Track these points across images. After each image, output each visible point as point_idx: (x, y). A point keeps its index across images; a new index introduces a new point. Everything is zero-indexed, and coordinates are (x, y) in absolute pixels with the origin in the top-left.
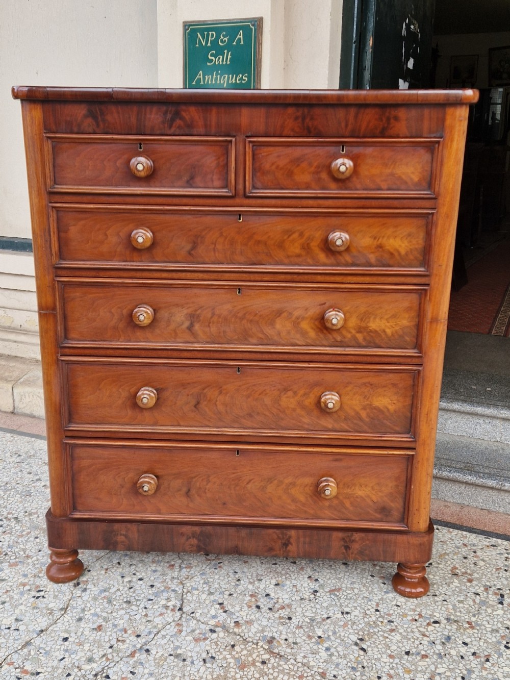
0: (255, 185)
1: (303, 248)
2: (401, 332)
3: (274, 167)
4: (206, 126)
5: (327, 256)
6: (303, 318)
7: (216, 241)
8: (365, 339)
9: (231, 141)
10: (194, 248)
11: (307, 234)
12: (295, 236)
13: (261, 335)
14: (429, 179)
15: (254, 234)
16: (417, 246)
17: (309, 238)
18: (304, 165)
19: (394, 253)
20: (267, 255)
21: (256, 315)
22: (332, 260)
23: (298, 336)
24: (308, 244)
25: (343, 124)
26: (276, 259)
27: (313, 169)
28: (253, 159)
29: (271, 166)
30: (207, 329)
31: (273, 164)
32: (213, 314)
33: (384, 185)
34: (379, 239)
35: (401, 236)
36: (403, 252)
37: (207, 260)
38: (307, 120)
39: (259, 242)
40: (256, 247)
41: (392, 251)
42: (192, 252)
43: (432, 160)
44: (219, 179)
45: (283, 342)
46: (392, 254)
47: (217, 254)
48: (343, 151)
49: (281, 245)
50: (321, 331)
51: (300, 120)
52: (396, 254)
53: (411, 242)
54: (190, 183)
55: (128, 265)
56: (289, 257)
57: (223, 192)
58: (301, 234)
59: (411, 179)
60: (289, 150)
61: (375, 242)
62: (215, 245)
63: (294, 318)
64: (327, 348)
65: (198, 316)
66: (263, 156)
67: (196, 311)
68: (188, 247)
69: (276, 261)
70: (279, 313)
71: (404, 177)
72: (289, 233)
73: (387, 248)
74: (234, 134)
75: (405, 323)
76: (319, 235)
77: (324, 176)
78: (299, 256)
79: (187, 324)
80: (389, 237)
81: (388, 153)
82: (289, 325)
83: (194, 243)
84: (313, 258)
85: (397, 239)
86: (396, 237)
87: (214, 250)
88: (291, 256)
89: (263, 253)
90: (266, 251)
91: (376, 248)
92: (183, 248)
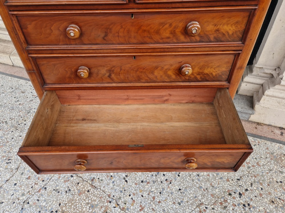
1: (171, 33)
2: (220, 74)
5: (185, 37)
6: (169, 70)
7: (119, 31)
8: (201, 78)
10: (106, 36)
11: (174, 25)
12: (167, 26)
13: (147, 78)
15: (142, 26)
16: (240, 29)
17: (175, 27)
19: (225, 34)
20: (150, 38)
21: (144, 69)
22: (188, 40)
23: (166, 78)
24: (174, 30)
26: (155, 40)
30: (119, 77)
32: (121, 69)
34: (218, 26)
35: (232, 23)
36: (231, 33)
37: (114, 42)
39: (145, 31)
40: (143, 34)
41: (224, 32)
42: (105, 38)
45: (158, 81)
46: (224, 34)
47: (120, 39)
49: (158, 32)
50: (178, 75)
52: (226, 34)
53: (237, 27)
55: (69, 47)
56: (162, 39)
57: (121, 1)
58: (171, 25)
61: (215, 28)
62: (119, 33)
63: (164, 70)
64: (181, 83)
65: (113, 71)
67: (111, 68)
68: (103, 35)
69: (155, 41)
70: (156, 68)
72: (163, 24)
73: (222, 31)
75: (224, 69)
76: (181, 25)
78: (168, 38)
79: (108, 74)
80: (224, 25)
82: (161, 73)
83: (106, 32)
84: (177, 39)
85: (229, 25)
86: (228, 24)
87: (118, 36)
88: (164, 38)
89: (147, 37)
90: (149, 36)
91: (215, 31)
92: (99, 36)
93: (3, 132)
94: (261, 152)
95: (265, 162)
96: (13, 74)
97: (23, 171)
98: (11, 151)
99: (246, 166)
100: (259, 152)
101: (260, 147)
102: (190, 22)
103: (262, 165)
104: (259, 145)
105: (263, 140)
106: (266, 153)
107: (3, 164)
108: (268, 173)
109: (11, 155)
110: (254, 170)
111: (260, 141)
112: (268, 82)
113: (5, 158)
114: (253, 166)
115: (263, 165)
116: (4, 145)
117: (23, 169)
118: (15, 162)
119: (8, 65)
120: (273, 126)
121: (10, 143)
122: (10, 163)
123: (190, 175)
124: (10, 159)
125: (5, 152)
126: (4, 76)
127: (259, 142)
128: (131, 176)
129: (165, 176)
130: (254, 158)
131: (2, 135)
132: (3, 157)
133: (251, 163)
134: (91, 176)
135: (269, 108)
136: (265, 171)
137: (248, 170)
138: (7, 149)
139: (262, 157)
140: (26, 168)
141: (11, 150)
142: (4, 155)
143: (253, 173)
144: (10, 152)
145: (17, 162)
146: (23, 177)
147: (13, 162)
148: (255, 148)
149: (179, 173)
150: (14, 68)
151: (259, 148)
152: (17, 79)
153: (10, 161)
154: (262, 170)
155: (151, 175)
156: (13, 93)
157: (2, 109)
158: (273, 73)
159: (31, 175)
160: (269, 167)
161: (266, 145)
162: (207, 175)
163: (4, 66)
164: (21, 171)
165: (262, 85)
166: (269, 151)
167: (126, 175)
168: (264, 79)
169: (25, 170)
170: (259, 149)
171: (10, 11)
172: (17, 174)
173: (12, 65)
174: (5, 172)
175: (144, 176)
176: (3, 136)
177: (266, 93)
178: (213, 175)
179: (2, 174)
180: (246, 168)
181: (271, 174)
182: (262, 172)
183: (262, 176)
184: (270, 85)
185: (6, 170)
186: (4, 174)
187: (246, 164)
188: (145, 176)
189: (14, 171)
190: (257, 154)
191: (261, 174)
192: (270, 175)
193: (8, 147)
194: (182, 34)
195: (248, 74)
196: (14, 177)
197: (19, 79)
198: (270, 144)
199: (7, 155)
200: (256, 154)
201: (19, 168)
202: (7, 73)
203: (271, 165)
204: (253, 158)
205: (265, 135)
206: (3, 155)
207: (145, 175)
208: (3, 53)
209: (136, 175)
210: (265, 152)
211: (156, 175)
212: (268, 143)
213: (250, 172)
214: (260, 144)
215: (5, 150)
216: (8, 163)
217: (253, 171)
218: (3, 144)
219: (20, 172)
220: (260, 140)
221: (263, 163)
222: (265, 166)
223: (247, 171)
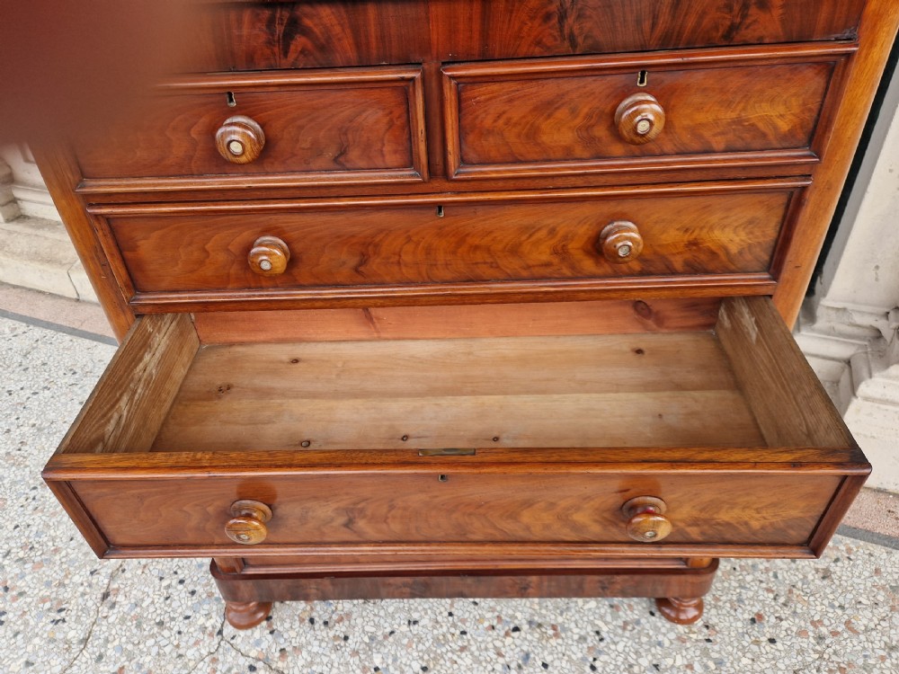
0: (465, 157)
1: (555, 252)
3: (501, 122)
4: (358, 45)
5: (597, 263)
7: (401, 249)
9: (412, 79)
10: (363, 262)
11: (562, 231)
12: (543, 233)
14: (811, 125)
15: (467, 235)
16: (761, 240)
17: (565, 238)
18: (562, 114)
20: (492, 267)
22: (607, 268)
24: (564, 246)
25: (647, 25)
26: (508, 271)
27: (578, 121)
28: (460, 110)
29: (495, 121)
31: (499, 117)
33: (718, 143)
34: (693, 232)
35: (736, 224)
36: (734, 249)
37: (388, 279)
38: (570, 20)
39: (476, 248)
40: (472, 256)
41: (714, 248)
42: (362, 269)
43: (827, 89)
44: (395, 152)
46: (714, 254)
47: (404, 270)
48: (642, 82)
49: (514, 250)
51: (555, 20)
52: (722, 254)
53: (752, 233)
54: (339, 163)
55: (254, 296)
56: (529, 267)
57: (406, 175)
58: (552, 232)
59: (775, 128)
60: (532, 88)
61: (687, 238)
62: (400, 256)
66: (478, 102)
68: (353, 261)
69: (507, 273)
71: (761, 125)
72: (529, 230)
73: (709, 244)
74: (418, 58)
76: (584, 231)
77: (601, 131)
78: (548, 265)
80: (712, 228)
81: (735, 80)
83: (363, 254)
84: (572, 267)
85: (727, 230)
86: (725, 227)
87: (399, 263)
88: (534, 266)
89: (485, 263)
90: (489, 260)
91: (686, 246)
92: (344, 263)
93: (44, 518)
94: (858, 584)
95: (871, 620)
96: (76, 325)
97: (103, 650)
98: (67, 582)
99: (811, 634)
100: (852, 586)
101: (854, 565)
102: (611, 222)
103: (863, 628)
104: (849, 558)
105: (862, 543)
106: (874, 586)
107: (41, 625)
108: (883, 659)
109: (65, 595)
110: (838, 648)
111: (852, 546)
112: (866, 353)
113: (48, 605)
114: (835, 634)
115: (867, 630)
116: (46, 560)
117: (101, 641)
118: (78, 617)
119: (61, 297)
120: (890, 493)
121: (64, 553)
122: (64, 621)
123: (631, 666)
124: (63, 607)
125: (48, 584)
126: (49, 333)
127: (849, 550)
128: (438, 667)
129: (550, 668)
130: (837, 604)
131: (41, 527)
132: (43, 600)
133: (826, 622)
134: (314, 668)
135: (875, 435)
136: (873, 649)
137: (818, 648)
138: (54, 573)
139: (860, 602)
140: (111, 638)
141: (66, 576)
142: (45, 592)
143: (834, 658)
144: (64, 586)
145: (85, 619)
146: (102, 669)
147: (73, 619)
148: (838, 569)
149: (595, 659)
150: (81, 307)
151: (849, 569)
152: (88, 341)
153: (63, 614)
154: (864, 648)
155: (503, 665)
156: (75, 388)
157: (43, 439)
158: (881, 324)
159: (127, 663)
160: (885, 639)
161: (872, 559)
162: (687, 666)
163: (49, 302)
164: (95, 649)
165: (848, 362)
166: (883, 582)
167: (424, 665)
168: (853, 344)
169: (109, 646)
170: (850, 575)
171: (91, 205)
172: (84, 660)
173: (76, 296)
174: (48, 653)
175: (481, 668)
176: (43, 532)
177: (863, 389)
178: (706, 667)
179: (39, 660)
180: (811, 640)
181: (894, 661)
182: (865, 656)
183: (864, 669)
184: (873, 365)
185: (51, 646)
186: (45, 659)
187: (811, 628)
188: (485, 668)
189: (75, 649)
190: (845, 591)
191: (861, 661)
192: (892, 664)
193: (56, 568)
194: (588, 253)
195: (802, 328)
196: (75, 668)
197: (95, 343)
198: (884, 556)
199: (54, 595)
200: (840, 591)
201: (91, 638)
202: (60, 322)
203: (893, 632)
204: (832, 606)
205: (869, 526)
206: (40, 594)
207: (484, 664)
208: (48, 262)
209: (455, 666)
210: (869, 584)
211: (520, 667)
212: (879, 551)
213: (826, 656)
214: (852, 557)
215: (48, 576)
216: (59, 621)
217: (835, 653)
218: (43, 556)
219: (94, 653)
220: (853, 542)
221: (865, 621)
222: (874, 633)
223: (816, 651)
